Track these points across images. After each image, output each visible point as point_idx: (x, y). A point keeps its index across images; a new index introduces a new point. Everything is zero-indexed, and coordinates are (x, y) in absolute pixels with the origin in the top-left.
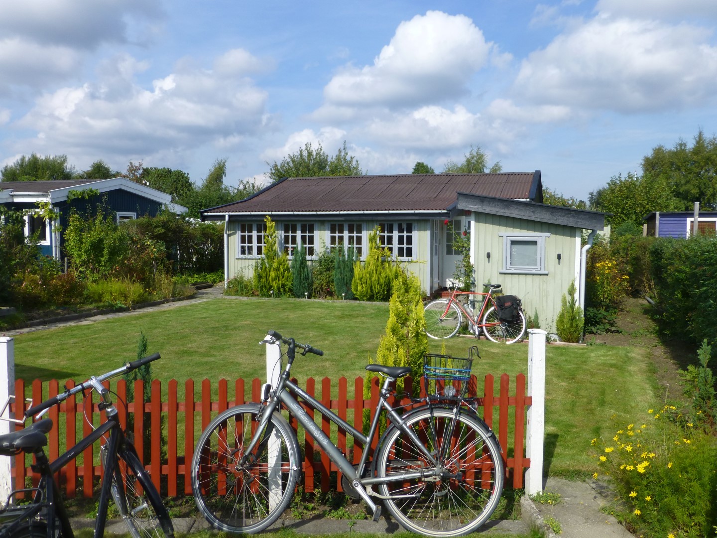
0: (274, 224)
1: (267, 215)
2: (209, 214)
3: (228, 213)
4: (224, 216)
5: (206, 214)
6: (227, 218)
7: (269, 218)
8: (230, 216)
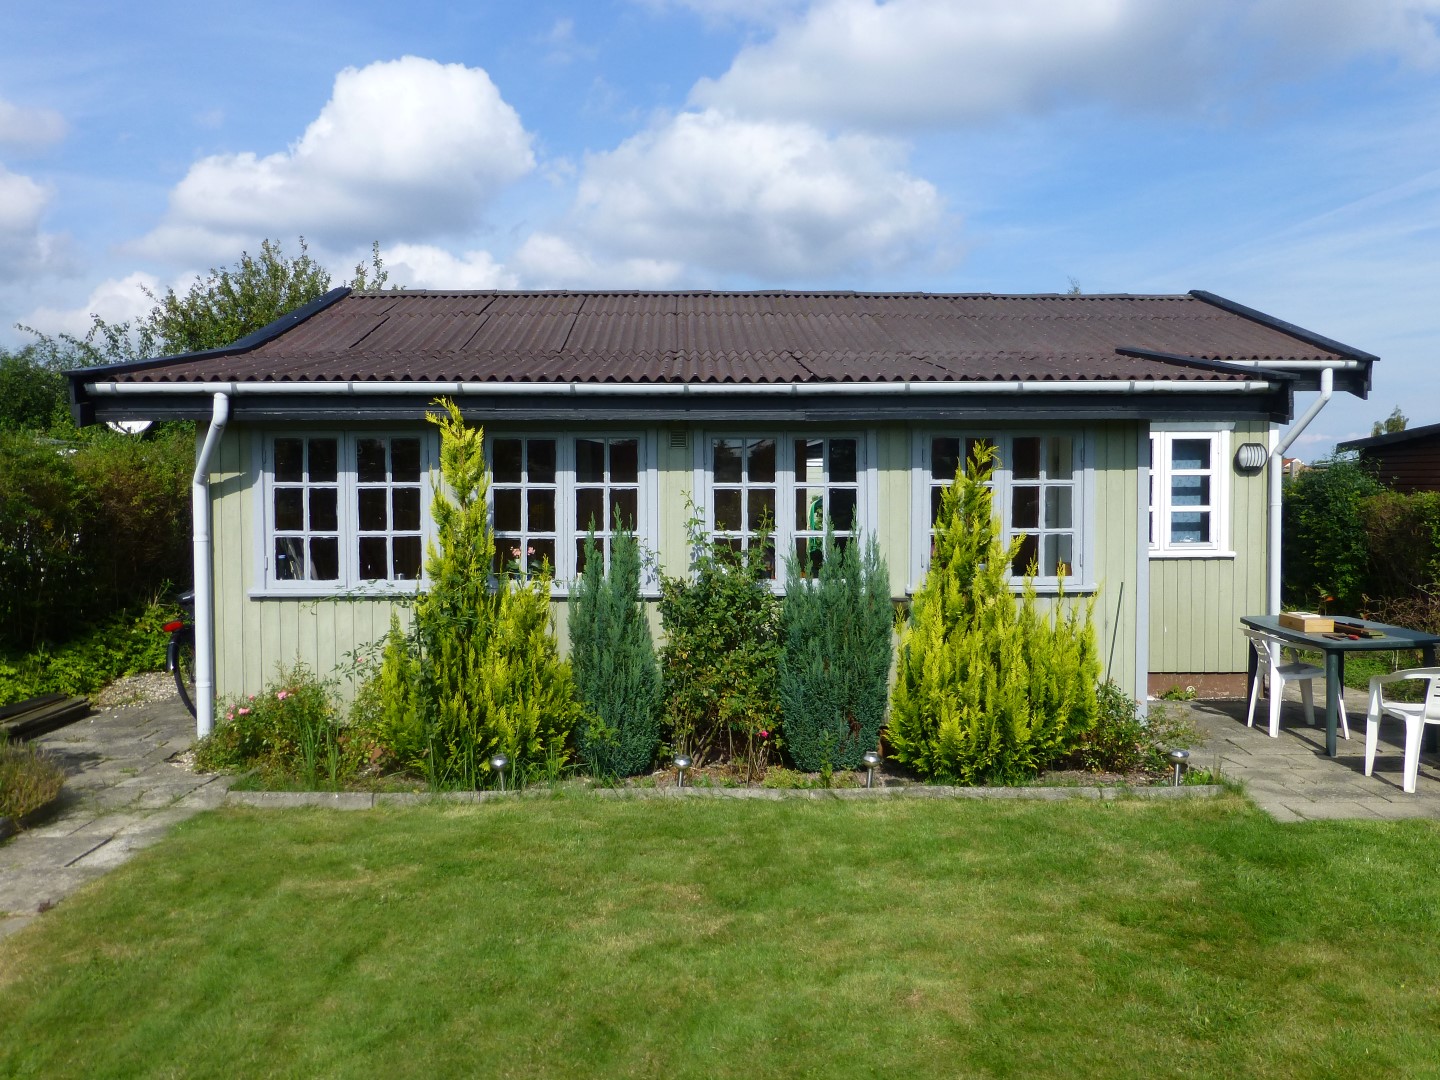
0: (479, 438)
1: (440, 395)
2: (123, 387)
3: (227, 386)
4: (207, 399)
5: (102, 387)
6: (220, 410)
7: (455, 411)
8: (234, 399)
